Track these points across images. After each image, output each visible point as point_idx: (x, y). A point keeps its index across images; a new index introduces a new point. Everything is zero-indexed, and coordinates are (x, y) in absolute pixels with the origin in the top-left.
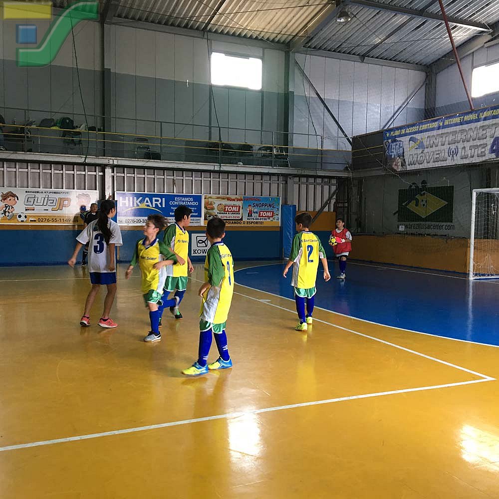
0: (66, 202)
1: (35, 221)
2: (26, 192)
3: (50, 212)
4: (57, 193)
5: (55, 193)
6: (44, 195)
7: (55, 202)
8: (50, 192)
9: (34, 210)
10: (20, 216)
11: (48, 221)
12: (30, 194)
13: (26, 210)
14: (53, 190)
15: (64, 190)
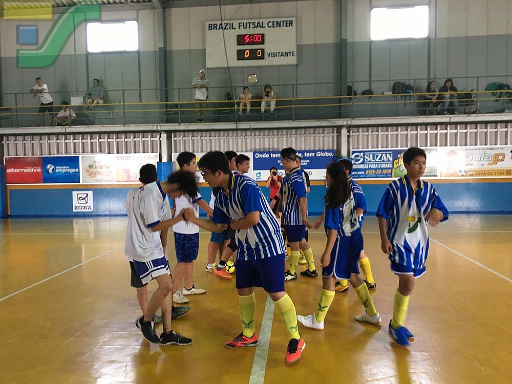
0: (500, 157)
1: (472, 175)
2: (466, 150)
3: (487, 167)
4: (493, 149)
5: (491, 149)
6: (481, 152)
7: (490, 157)
8: (487, 149)
9: (472, 165)
10: (461, 172)
11: (484, 175)
12: (469, 151)
13: (466, 165)
14: (488, 146)
15: (498, 146)
